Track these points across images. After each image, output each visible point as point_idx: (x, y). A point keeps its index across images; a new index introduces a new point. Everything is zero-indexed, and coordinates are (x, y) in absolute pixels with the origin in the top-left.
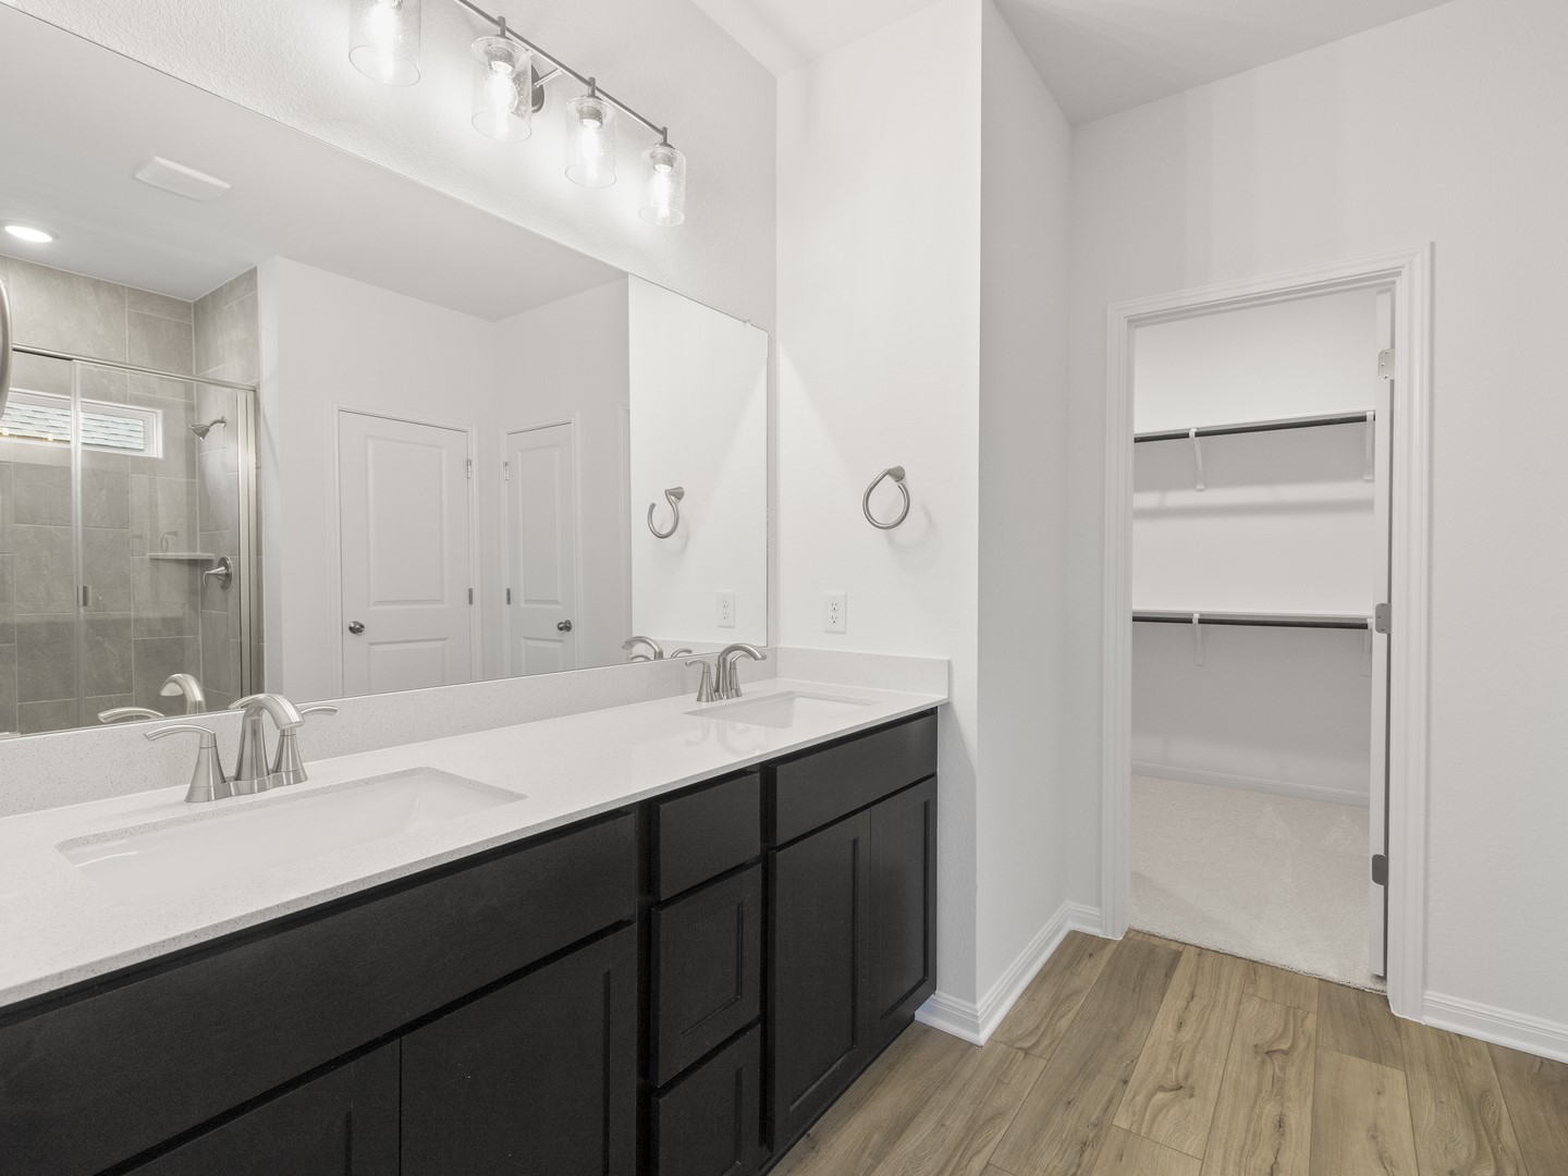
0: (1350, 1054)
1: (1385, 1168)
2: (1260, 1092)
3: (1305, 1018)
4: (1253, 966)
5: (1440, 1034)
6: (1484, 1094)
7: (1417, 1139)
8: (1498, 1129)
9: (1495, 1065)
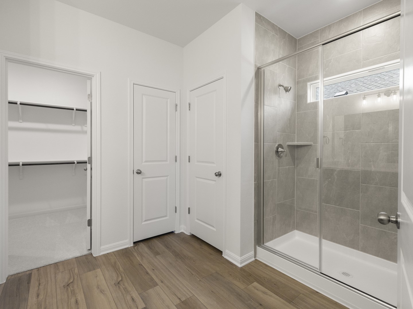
0: (88, 272)
1: (102, 293)
2: (69, 297)
3: (75, 270)
4: (56, 265)
5: (104, 255)
6: (115, 263)
7: (107, 282)
8: (119, 268)
9: (115, 255)
